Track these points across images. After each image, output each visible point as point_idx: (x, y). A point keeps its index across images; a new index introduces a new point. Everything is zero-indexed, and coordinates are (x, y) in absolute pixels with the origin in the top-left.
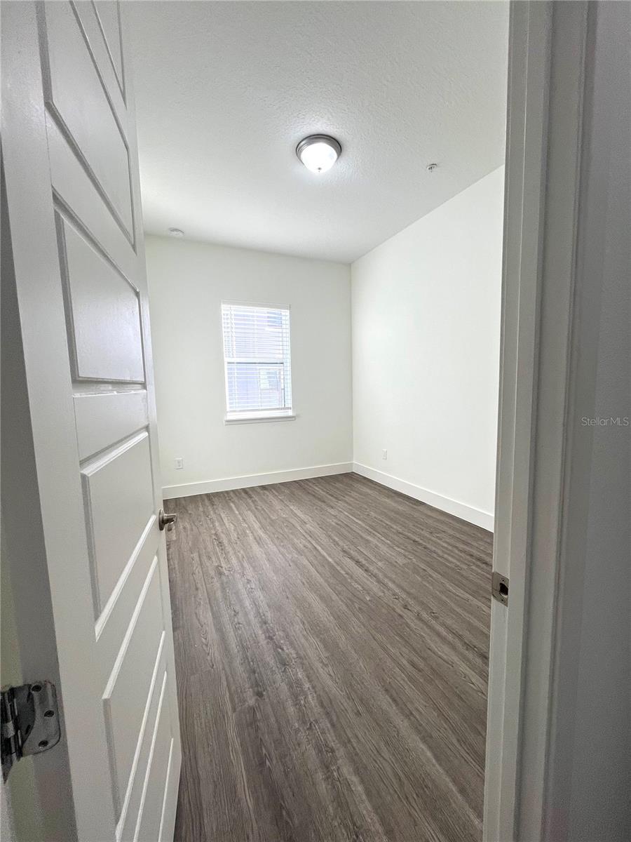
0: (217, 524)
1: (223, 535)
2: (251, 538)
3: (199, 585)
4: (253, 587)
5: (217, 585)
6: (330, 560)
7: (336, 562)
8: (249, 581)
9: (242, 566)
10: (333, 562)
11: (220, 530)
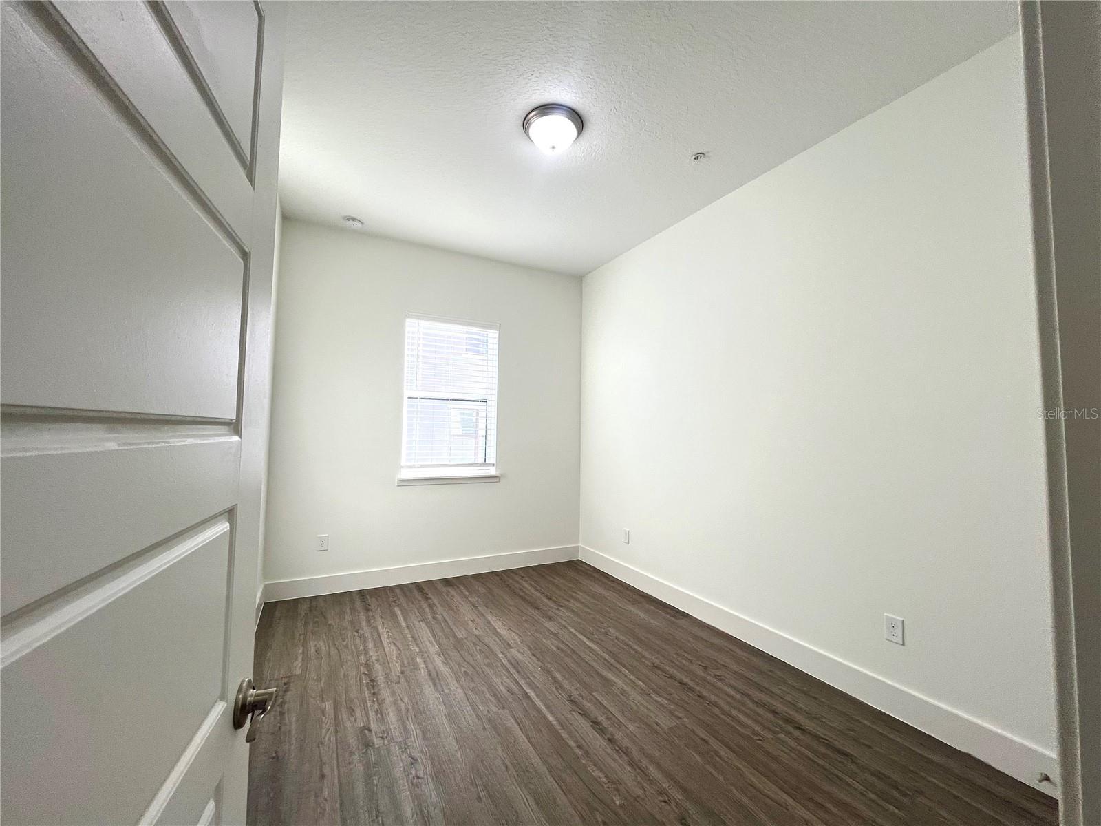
0: (371, 645)
1: (377, 666)
2: (423, 672)
3: (327, 771)
4: (421, 774)
5: (360, 769)
6: (551, 718)
7: (560, 724)
8: (414, 761)
9: (405, 728)
10: (554, 723)
11: (374, 658)
